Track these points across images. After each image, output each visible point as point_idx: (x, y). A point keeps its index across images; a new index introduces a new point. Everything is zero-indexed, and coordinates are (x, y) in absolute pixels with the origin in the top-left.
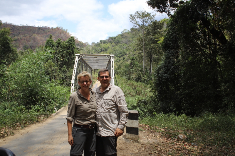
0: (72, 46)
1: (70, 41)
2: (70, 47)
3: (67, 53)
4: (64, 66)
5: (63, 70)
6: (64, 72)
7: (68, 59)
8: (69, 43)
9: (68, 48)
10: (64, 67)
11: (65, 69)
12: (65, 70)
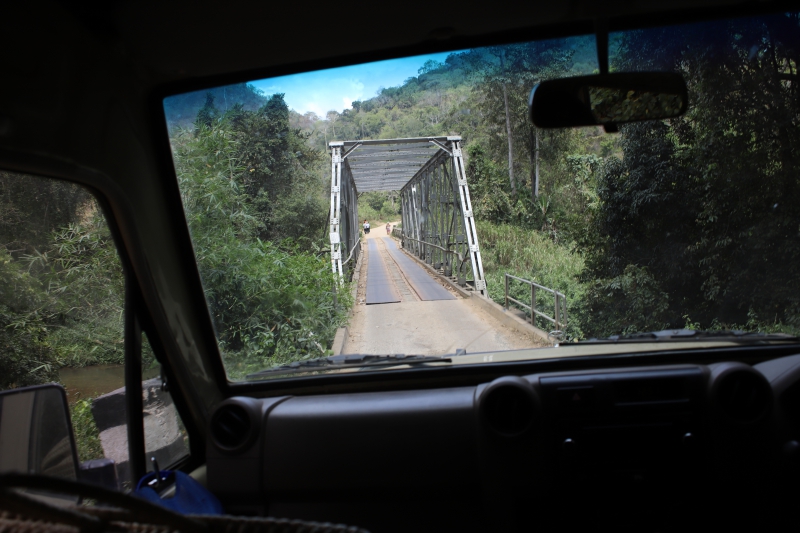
0: (279, 124)
1: (272, 107)
2: (273, 128)
3: (267, 146)
4: (261, 191)
5: (260, 204)
6: (260, 211)
7: (271, 167)
8: (269, 114)
9: (270, 131)
10: (262, 196)
11: (265, 199)
12: (267, 203)
